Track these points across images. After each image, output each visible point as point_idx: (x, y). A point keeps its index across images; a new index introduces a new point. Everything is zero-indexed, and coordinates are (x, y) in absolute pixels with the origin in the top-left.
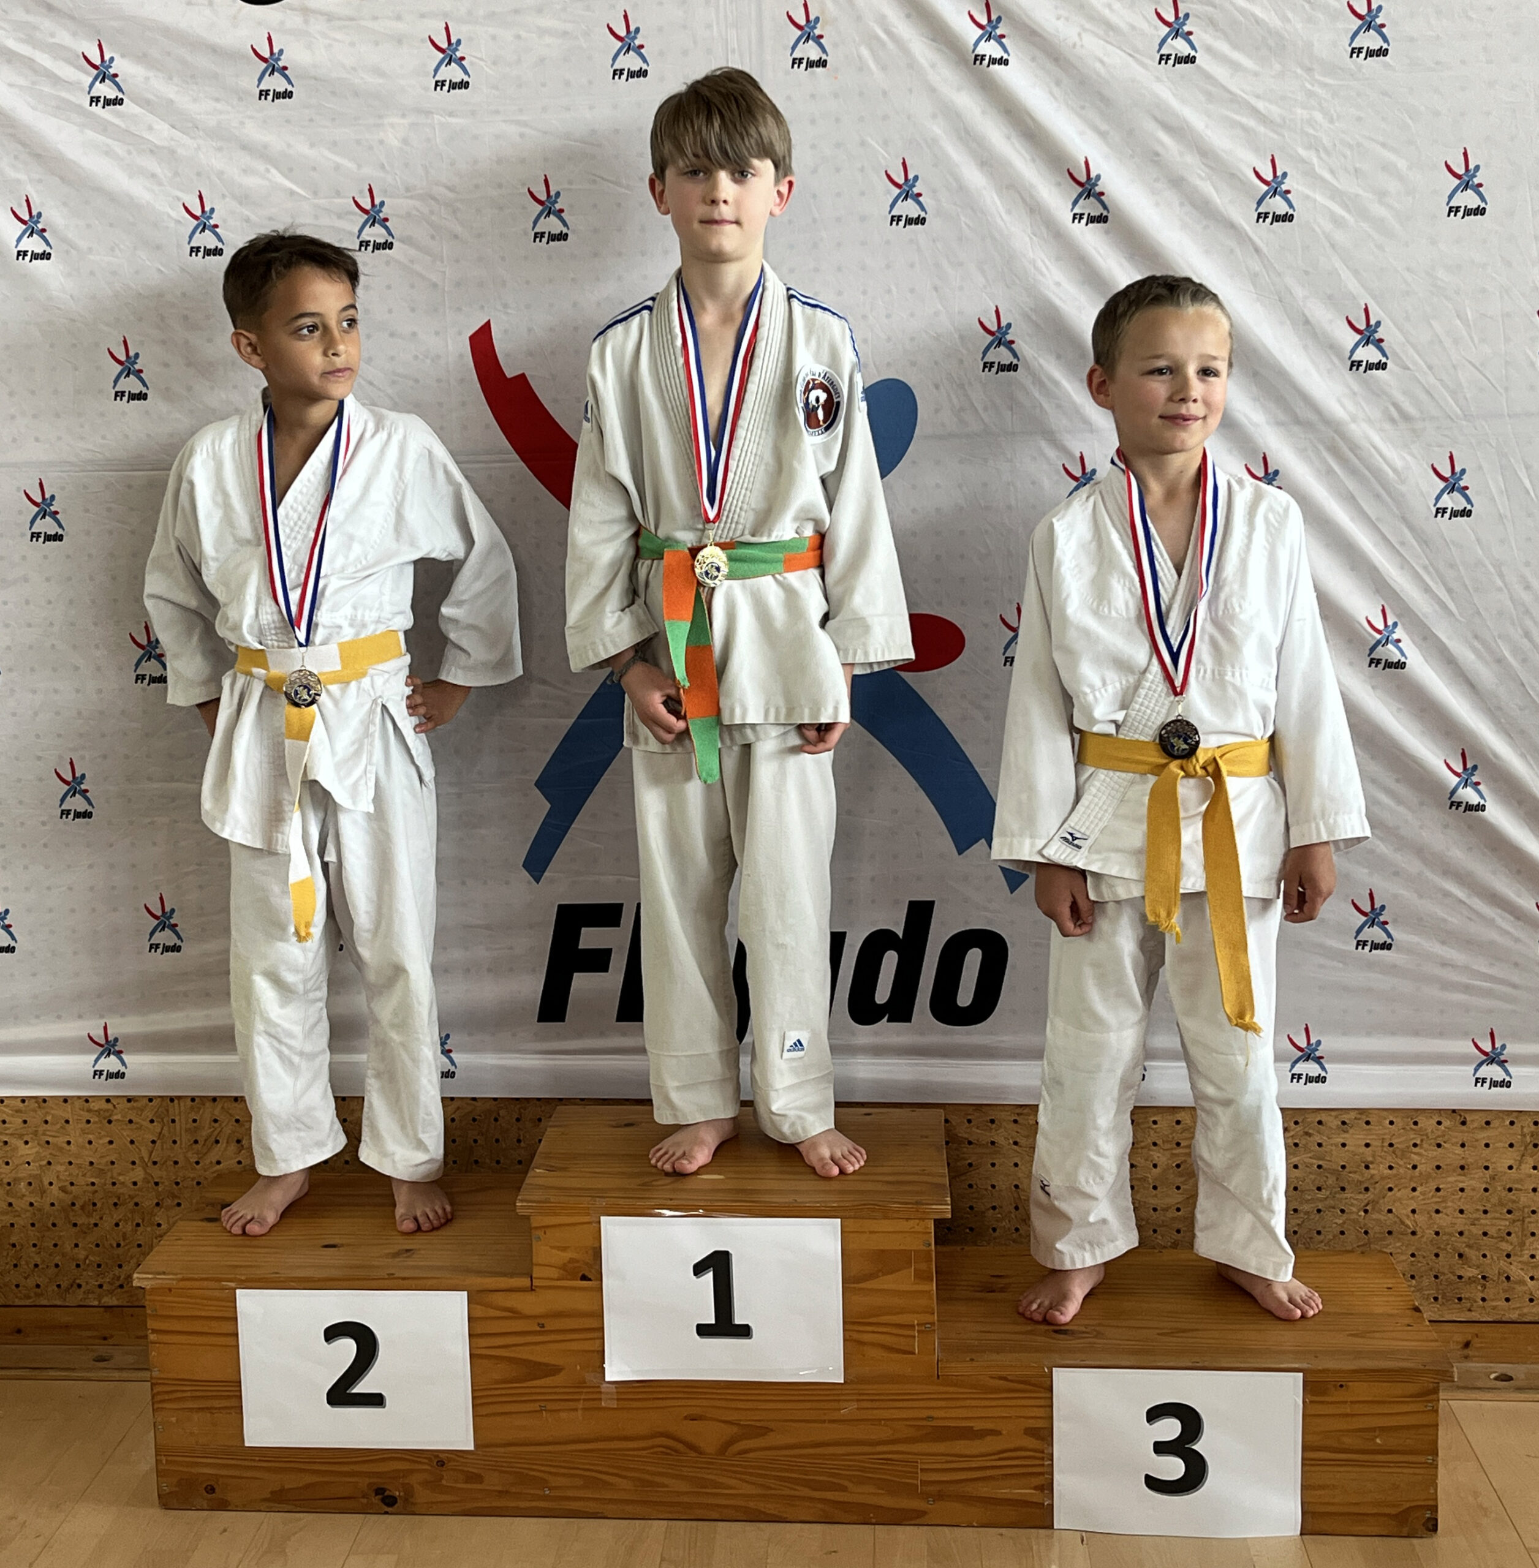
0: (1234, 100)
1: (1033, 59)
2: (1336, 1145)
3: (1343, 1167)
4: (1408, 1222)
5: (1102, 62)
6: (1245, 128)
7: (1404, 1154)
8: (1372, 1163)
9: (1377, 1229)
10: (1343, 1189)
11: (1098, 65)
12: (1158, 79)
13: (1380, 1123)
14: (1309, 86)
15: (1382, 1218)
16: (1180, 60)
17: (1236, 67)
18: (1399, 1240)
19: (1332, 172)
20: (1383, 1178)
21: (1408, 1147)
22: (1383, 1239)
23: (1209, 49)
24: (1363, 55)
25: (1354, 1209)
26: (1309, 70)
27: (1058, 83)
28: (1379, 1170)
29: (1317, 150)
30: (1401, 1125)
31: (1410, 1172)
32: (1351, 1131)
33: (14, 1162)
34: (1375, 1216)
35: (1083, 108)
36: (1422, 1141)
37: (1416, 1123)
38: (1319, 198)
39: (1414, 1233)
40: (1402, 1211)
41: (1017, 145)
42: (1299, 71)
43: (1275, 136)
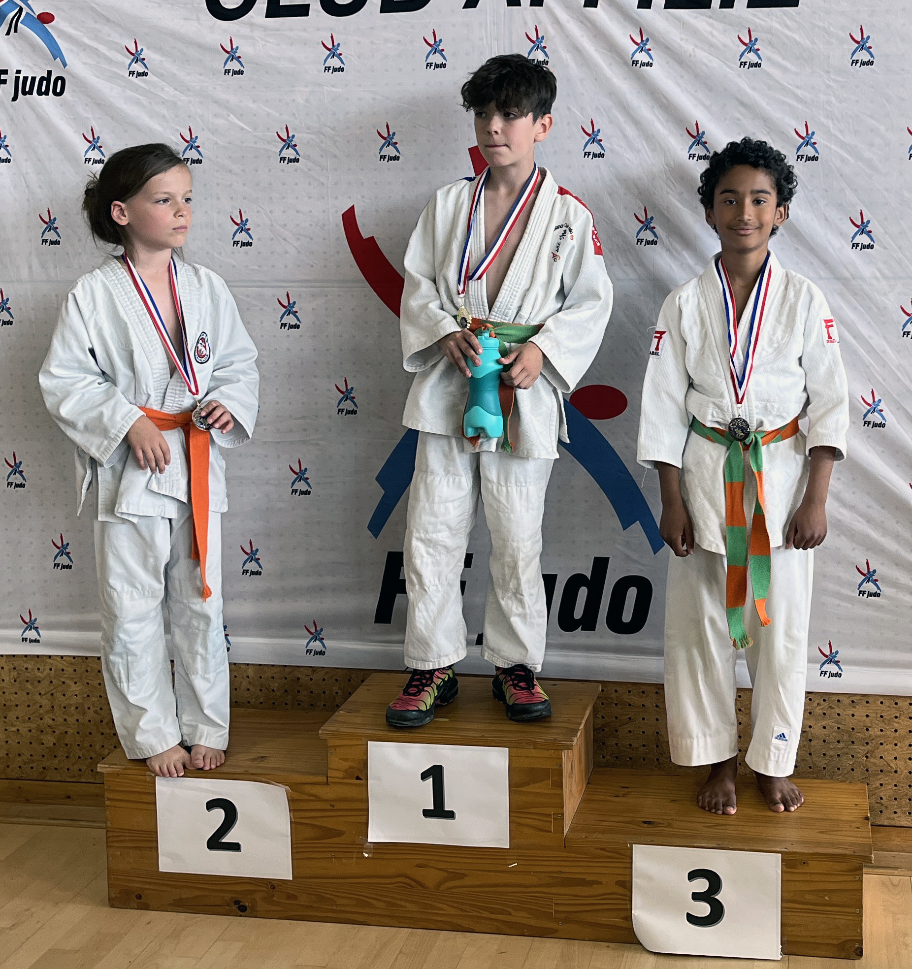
0: (784, 88)
1: (668, 63)
2: (848, 715)
3: (853, 729)
4: (892, 765)
5: (706, 65)
6: (789, 105)
7: (890, 722)
8: (870, 727)
9: (874, 768)
10: (853, 742)
11: (704, 68)
12: (739, 76)
13: (874, 702)
14: (827, 82)
15: (877, 762)
16: (752, 65)
17: (785, 69)
18: (888, 776)
19: (841, 132)
20: (877, 736)
21: (892, 718)
22: (878, 775)
23: (769, 59)
24: (859, 64)
25: (859, 755)
26: (828, 72)
27: (682, 77)
28: (874, 732)
29: (832, 120)
30: (888, 704)
31: (893, 734)
32: (857, 707)
33: (68, 694)
34: (872, 760)
35: (696, 91)
36: (900, 714)
37: (896, 704)
38: (833, 147)
39: (896, 772)
40: (889, 758)
41: (657, 113)
42: (822, 73)
43: (807, 110)
